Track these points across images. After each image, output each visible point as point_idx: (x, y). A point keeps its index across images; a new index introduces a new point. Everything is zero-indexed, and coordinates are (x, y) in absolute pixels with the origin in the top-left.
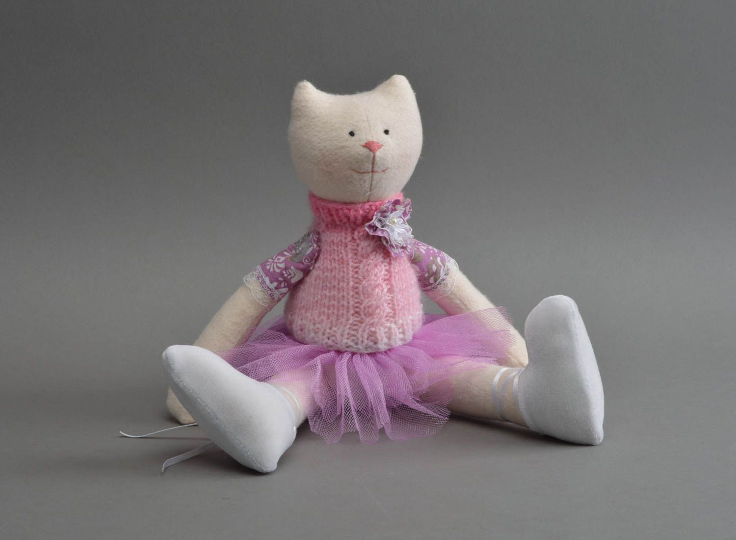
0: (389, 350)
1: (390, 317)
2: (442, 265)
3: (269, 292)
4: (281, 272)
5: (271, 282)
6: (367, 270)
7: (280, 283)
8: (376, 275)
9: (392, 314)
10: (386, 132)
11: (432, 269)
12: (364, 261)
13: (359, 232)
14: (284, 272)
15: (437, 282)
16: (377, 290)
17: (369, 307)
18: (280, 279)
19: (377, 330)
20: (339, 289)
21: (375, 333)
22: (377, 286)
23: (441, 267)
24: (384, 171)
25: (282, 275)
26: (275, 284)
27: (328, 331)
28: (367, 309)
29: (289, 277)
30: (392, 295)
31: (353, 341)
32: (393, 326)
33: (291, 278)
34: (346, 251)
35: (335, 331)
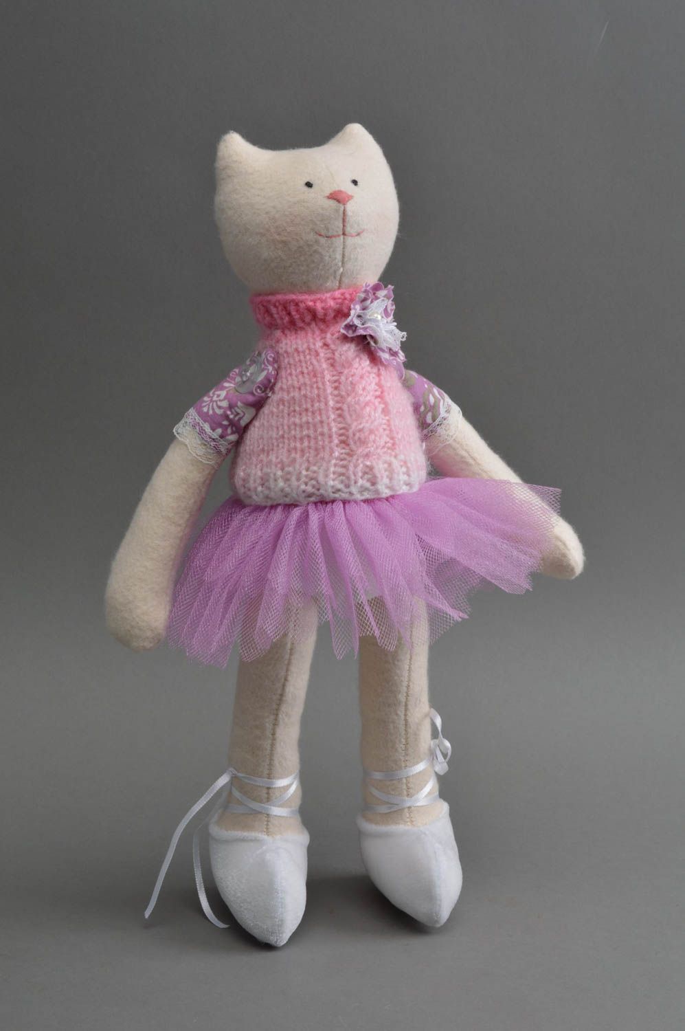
0: (392, 497)
1: (388, 448)
2: (440, 398)
3: (213, 444)
4: (225, 412)
5: (213, 430)
6: (352, 383)
7: (225, 428)
8: (364, 389)
9: (390, 445)
10: (355, 182)
11: (429, 400)
12: (346, 371)
13: (333, 335)
14: (229, 413)
15: (437, 422)
16: (368, 409)
17: (360, 430)
18: (225, 423)
19: (374, 464)
20: (313, 413)
21: (371, 468)
22: (367, 404)
23: (440, 400)
24: (358, 234)
25: (227, 417)
26: (219, 431)
27: (304, 473)
28: (358, 435)
29: (237, 418)
30: (387, 418)
31: (342, 482)
32: (393, 459)
33: (240, 419)
34: (318, 361)
35: (315, 472)
